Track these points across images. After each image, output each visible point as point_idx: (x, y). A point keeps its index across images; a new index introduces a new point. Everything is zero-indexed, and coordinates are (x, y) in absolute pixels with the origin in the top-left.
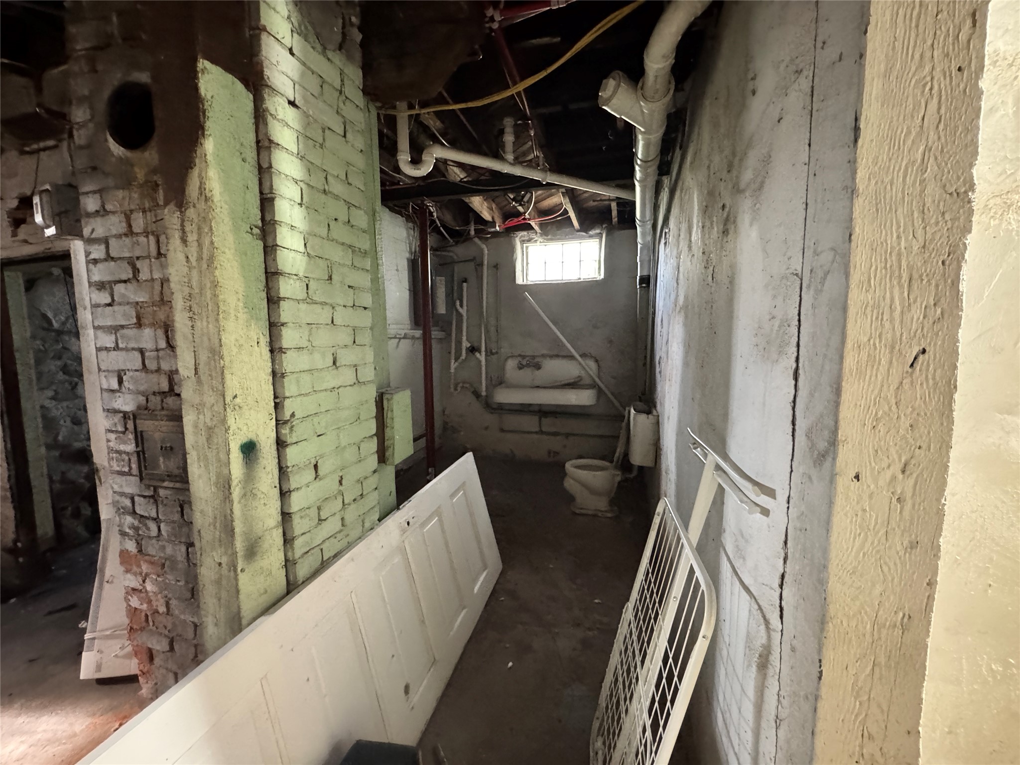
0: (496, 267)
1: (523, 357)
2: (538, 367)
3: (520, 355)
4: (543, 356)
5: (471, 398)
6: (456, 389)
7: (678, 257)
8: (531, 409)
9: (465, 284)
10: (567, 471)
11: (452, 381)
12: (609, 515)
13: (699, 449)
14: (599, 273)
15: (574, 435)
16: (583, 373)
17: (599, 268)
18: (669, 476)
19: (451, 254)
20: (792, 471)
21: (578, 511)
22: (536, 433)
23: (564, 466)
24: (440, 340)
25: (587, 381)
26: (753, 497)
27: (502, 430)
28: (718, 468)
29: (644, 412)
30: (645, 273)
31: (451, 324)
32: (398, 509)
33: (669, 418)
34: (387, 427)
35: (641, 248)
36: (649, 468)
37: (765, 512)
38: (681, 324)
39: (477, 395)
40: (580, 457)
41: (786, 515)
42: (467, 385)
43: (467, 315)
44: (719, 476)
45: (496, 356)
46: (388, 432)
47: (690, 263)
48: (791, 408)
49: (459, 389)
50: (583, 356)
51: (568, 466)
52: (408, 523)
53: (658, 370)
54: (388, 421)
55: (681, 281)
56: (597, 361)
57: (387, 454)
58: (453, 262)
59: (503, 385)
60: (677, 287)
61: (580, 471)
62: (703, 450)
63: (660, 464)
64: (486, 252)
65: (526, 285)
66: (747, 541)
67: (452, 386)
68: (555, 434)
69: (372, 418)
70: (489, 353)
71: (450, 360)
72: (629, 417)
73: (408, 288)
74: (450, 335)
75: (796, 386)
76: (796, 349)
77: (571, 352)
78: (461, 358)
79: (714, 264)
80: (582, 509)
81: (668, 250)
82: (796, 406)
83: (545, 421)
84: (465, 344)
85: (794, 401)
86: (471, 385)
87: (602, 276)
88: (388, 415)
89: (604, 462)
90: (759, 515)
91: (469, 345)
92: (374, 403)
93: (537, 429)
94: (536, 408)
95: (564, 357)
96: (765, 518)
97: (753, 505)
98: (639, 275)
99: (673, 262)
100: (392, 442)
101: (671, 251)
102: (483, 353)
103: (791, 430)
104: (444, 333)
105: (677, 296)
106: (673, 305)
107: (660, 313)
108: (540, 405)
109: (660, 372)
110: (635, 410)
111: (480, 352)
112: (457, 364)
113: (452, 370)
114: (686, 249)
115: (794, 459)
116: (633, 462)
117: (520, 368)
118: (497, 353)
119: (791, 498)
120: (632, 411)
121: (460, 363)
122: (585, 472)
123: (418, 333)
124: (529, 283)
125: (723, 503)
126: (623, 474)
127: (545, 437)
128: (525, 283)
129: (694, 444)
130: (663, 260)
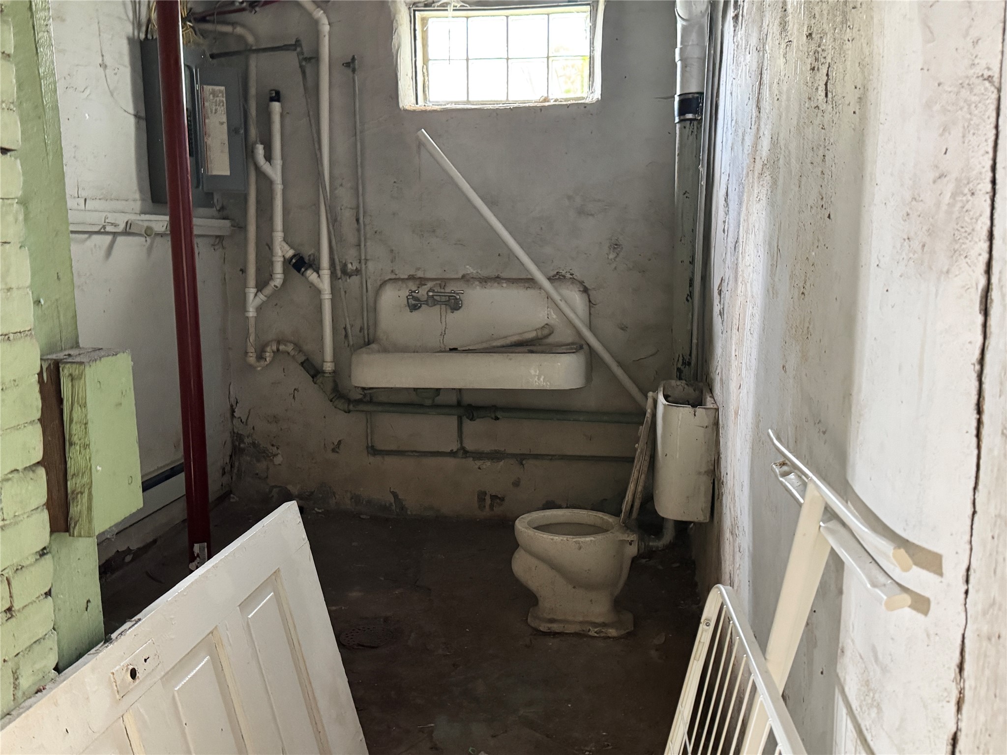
0: (350, 64)
1: (422, 281)
2: (454, 304)
3: (411, 278)
4: (466, 279)
5: (300, 378)
6: (260, 357)
7: (761, 50)
8: (439, 400)
9: (276, 106)
10: (521, 539)
11: (252, 338)
12: (612, 632)
13: (792, 476)
14: (591, 85)
15: (537, 457)
16: (554, 318)
17: (591, 74)
18: (738, 541)
19: (239, 30)
20: (974, 513)
21: (544, 627)
22: (452, 454)
23: (512, 527)
24: (219, 240)
25: (564, 335)
26: (897, 573)
27: (373, 451)
28: (830, 514)
29: (686, 402)
30: (693, 88)
31: (245, 198)
32: (107, 640)
33: (736, 413)
34: (71, 444)
35: (684, 29)
36: (699, 525)
37: (921, 604)
38: (764, 201)
39: (313, 370)
40: (550, 505)
41: (963, 608)
42: (290, 348)
43: (284, 182)
44: (831, 531)
45: (355, 279)
46: (75, 459)
47: (782, 60)
48: (974, 376)
49: (268, 355)
50: (556, 278)
51: (522, 526)
52: (133, 674)
53: (716, 309)
54: (75, 431)
55: (766, 105)
56: (585, 290)
57: (74, 510)
58: (248, 51)
59: (374, 346)
60: (758, 118)
61: (546, 537)
62: (800, 477)
63: (721, 513)
64: (326, 28)
65: (424, 112)
66: (885, 670)
67: (251, 349)
68: (495, 456)
69: (32, 422)
70: (340, 272)
71: (245, 286)
72: (654, 415)
73: (131, 109)
74: (240, 227)
75: (985, 325)
76: (986, 245)
77: (527, 270)
78: (272, 284)
79: (829, 60)
80: (552, 621)
81: (741, 33)
82: (986, 371)
83: (471, 427)
84: (282, 251)
85: (981, 361)
86: (298, 347)
87: (597, 95)
88: (73, 414)
89: (600, 514)
90: (908, 612)
91: (290, 253)
92: (37, 388)
93: (455, 447)
94: (453, 399)
95: (513, 281)
96: (920, 616)
97: (897, 589)
98: (678, 93)
99: (750, 60)
100: (86, 479)
101: (748, 36)
102: (326, 273)
103: (974, 424)
104: (227, 223)
105: (758, 137)
106: (747, 161)
107: (724, 178)
108: (460, 390)
109: (721, 314)
110: (666, 397)
111: (317, 270)
112: (261, 297)
113: (251, 313)
114: (775, 29)
115: (980, 487)
116: (662, 513)
117: (414, 308)
118: (358, 272)
119: (971, 572)
120: (661, 400)
121: (269, 297)
122: (557, 538)
123: (161, 222)
124: (430, 107)
125: (840, 592)
126: (641, 539)
127: (470, 462)
128: (421, 106)
129: (783, 464)
130: (730, 57)
